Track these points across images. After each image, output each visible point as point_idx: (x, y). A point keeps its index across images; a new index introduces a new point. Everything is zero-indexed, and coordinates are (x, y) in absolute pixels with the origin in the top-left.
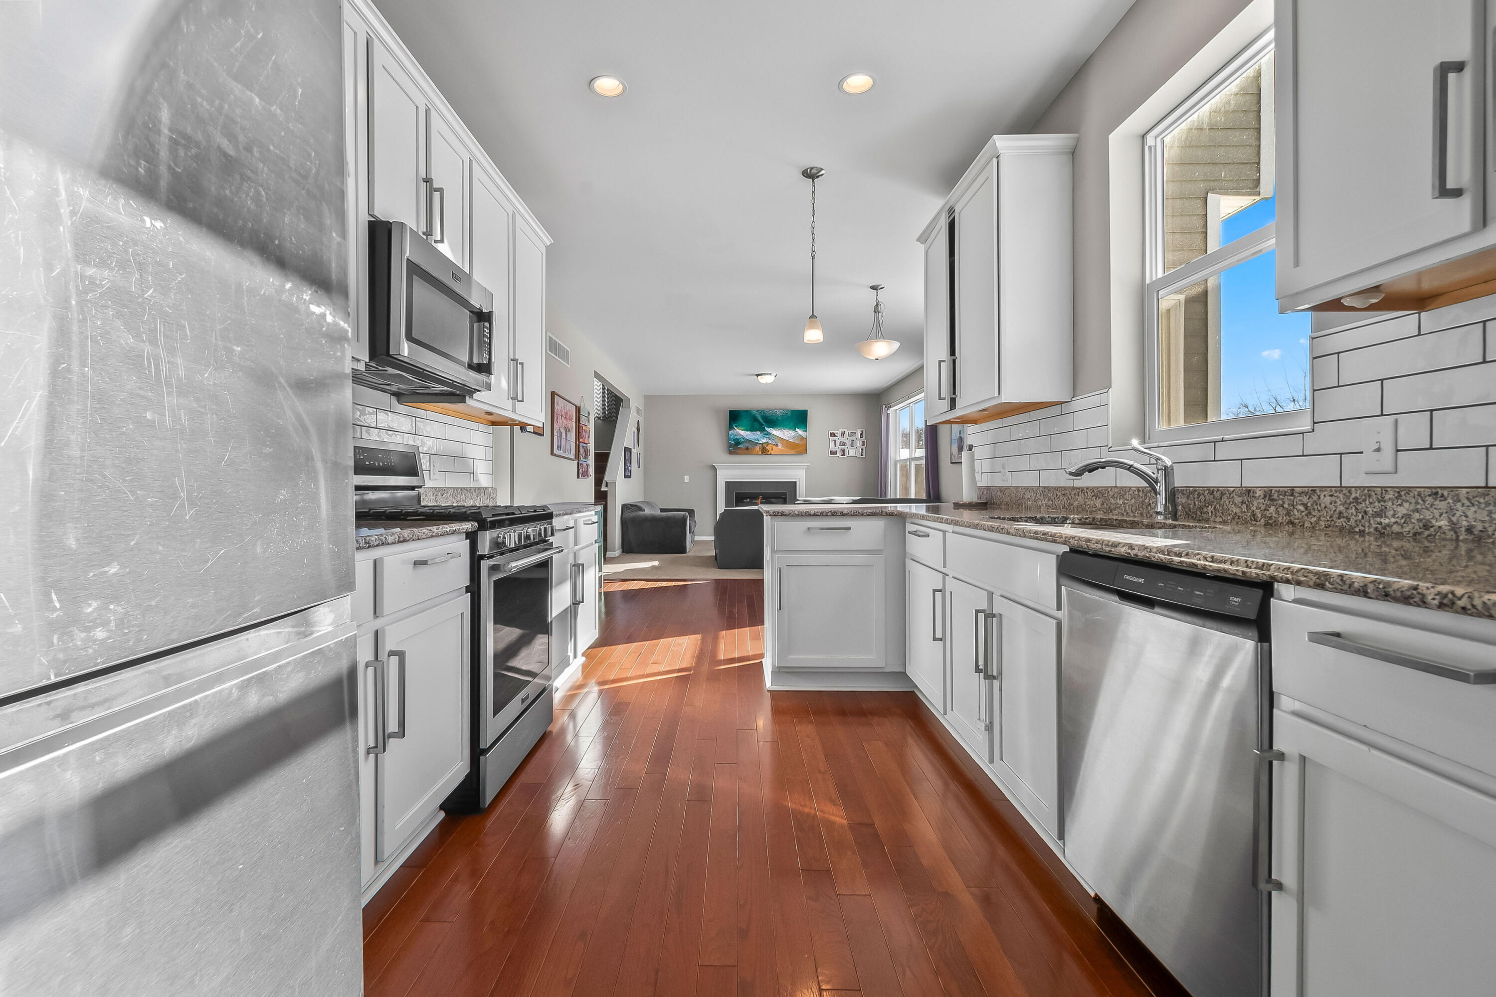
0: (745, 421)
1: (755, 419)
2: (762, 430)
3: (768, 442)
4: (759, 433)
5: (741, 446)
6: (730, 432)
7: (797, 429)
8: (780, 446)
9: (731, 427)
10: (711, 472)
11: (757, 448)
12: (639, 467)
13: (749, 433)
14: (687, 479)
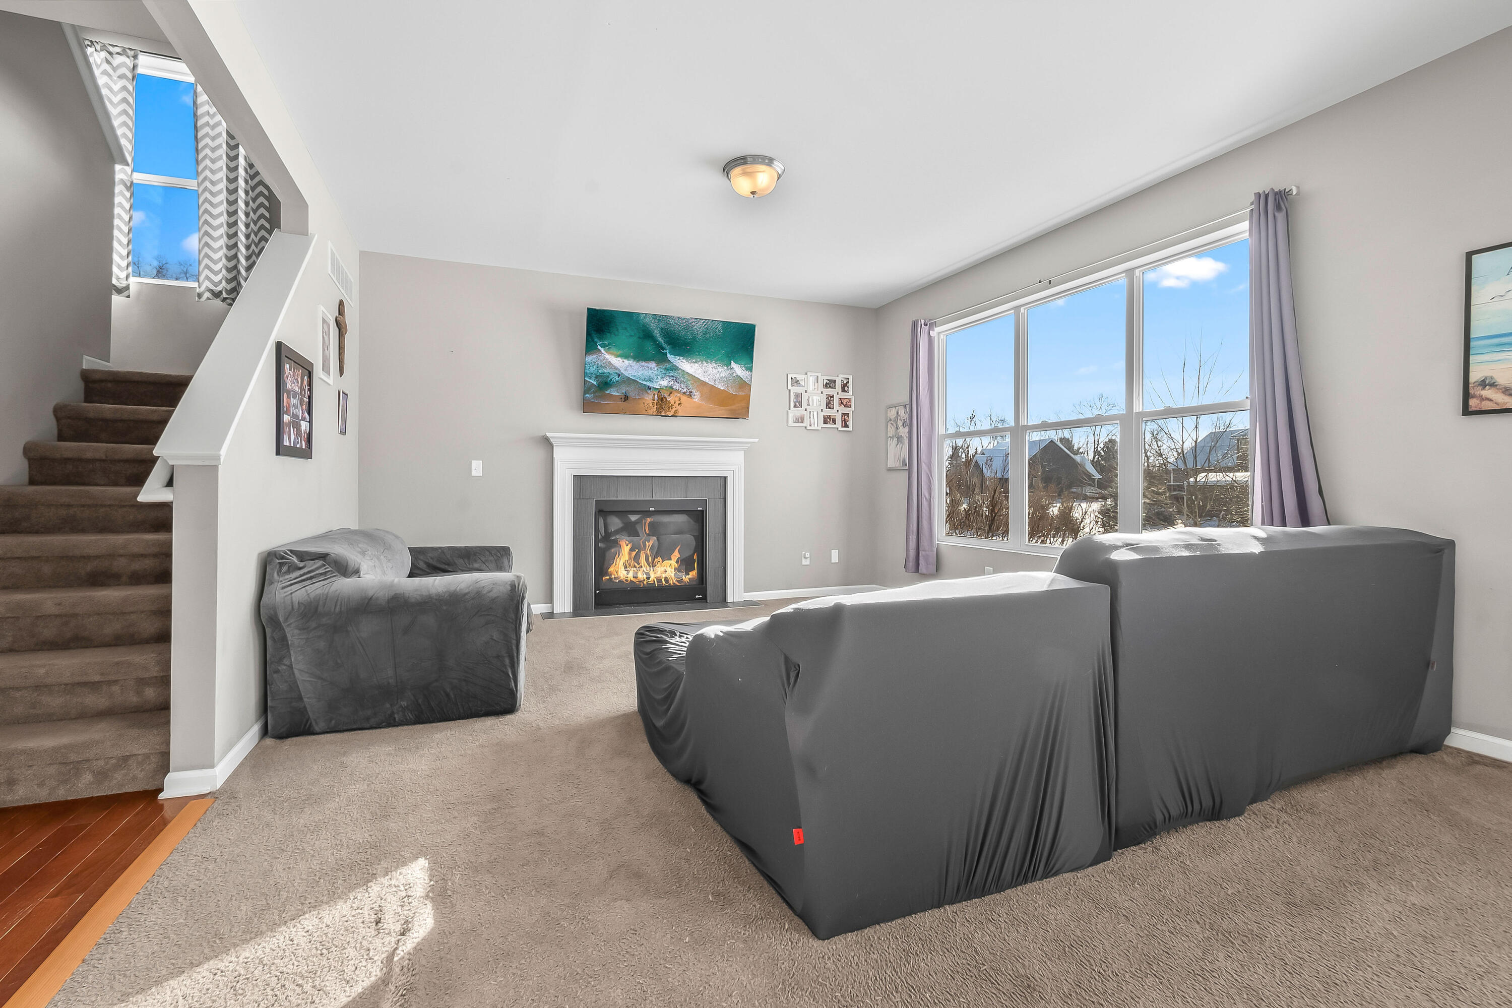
0: (624, 336)
1: (647, 335)
2: (661, 359)
3: (671, 387)
4: (653, 365)
5: (613, 392)
6: (589, 359)
7: (733, 363)
8: (697, 397)
9: (590, 347)
10: (540, 454)
11: (649, 398)
12: (343, 432)
13: (631, 362)
14: (477, 468)
